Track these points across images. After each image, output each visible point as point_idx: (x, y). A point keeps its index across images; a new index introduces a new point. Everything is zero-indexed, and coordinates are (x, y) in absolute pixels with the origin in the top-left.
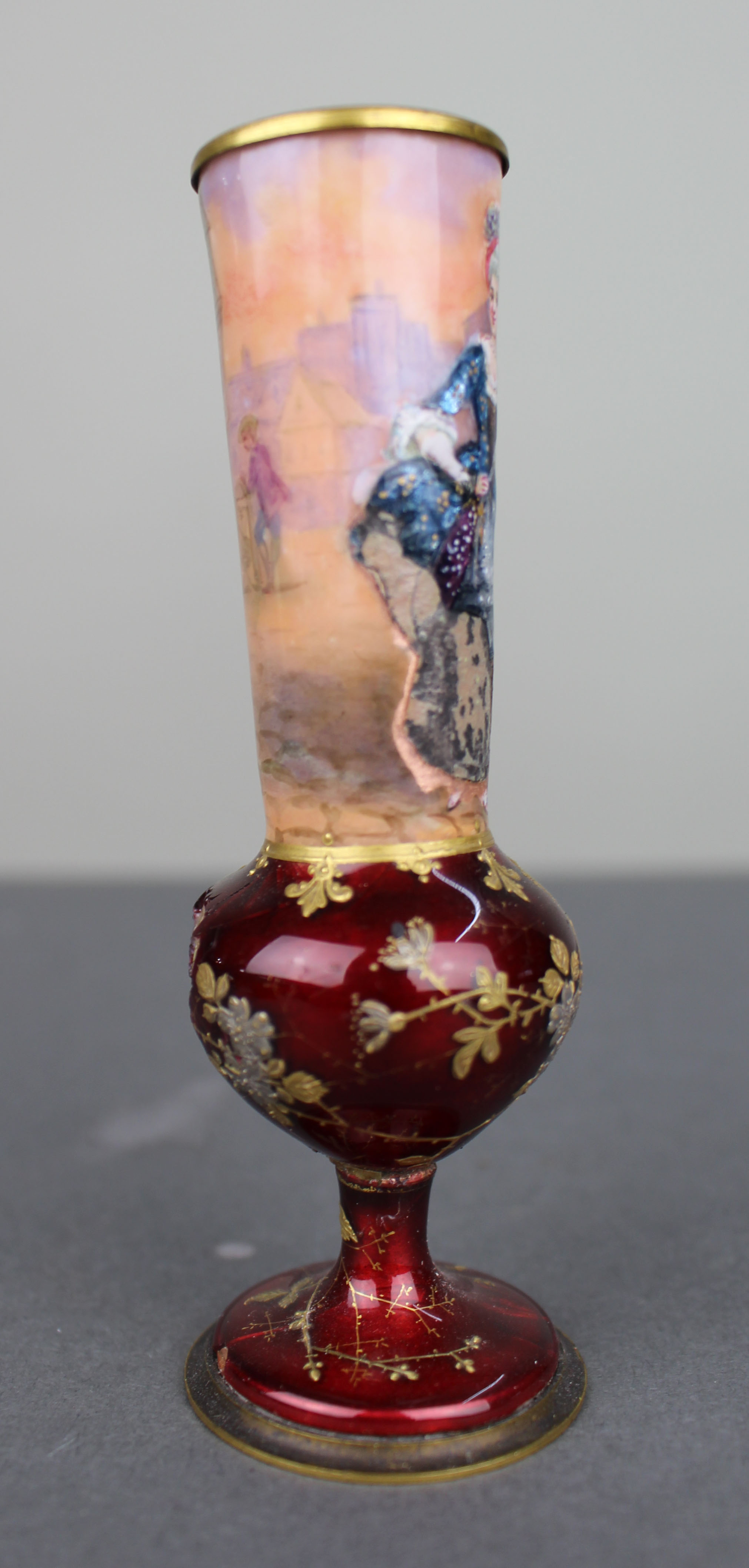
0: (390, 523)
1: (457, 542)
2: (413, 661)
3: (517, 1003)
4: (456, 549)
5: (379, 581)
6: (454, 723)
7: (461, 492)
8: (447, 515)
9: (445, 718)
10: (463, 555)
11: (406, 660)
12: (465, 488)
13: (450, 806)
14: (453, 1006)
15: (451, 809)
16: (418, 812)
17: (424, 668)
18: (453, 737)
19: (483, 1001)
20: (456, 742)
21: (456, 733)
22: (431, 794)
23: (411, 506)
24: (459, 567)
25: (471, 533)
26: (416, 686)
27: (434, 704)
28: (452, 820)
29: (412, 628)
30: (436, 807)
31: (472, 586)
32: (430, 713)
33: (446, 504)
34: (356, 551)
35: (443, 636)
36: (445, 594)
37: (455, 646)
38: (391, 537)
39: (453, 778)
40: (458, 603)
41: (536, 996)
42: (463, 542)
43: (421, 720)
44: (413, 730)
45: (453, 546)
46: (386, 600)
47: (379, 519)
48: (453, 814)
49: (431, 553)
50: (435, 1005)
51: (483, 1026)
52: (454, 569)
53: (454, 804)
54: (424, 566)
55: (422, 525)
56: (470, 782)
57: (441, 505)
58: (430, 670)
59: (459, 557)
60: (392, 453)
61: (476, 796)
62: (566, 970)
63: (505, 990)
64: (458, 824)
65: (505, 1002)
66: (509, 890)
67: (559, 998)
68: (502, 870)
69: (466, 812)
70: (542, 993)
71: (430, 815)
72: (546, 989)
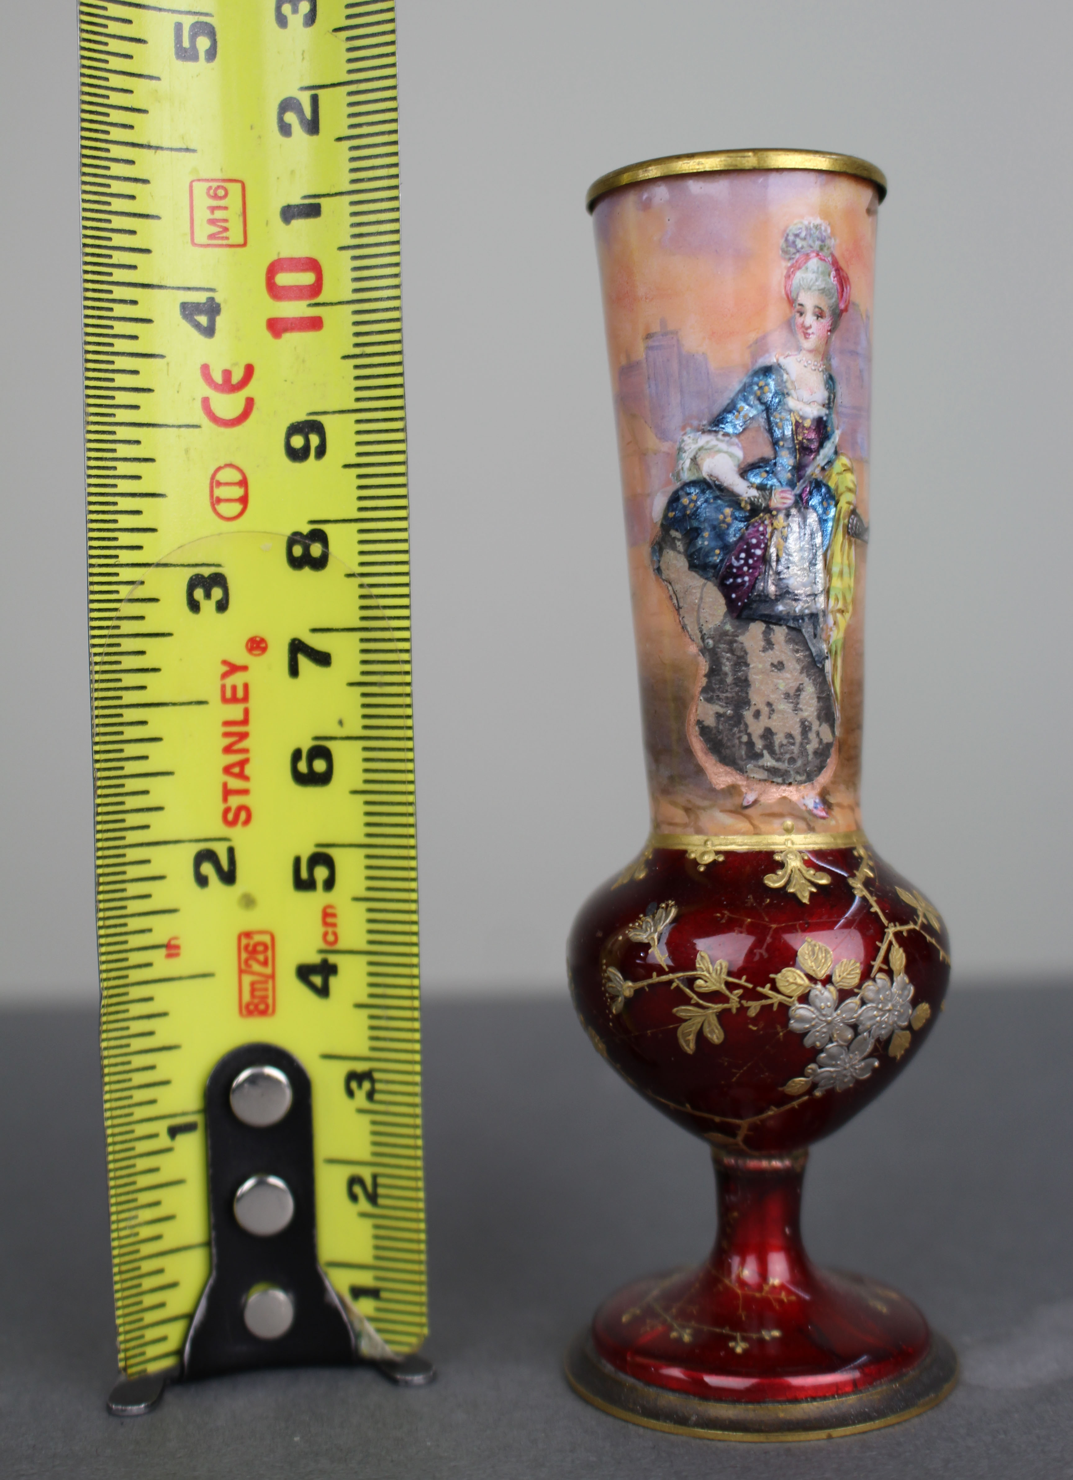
0: (679, 540)
1: (743, 555)
2: (704, 665)
3: (739, 992)
4: (742, 562)
5: (671, 592)
6: (746, 726)
7: (749, 507)
8: (731, 531)
10: (749, 567)
11: (697, 665)
12: (752, 503)
13: (745, 804)
14: (671, 982)
15: (747, 807)
16: (711, 807)
17: (714, 672)
18: (745, 739)
19: (700, 982)
20: (750, 744)
21: (749, 735)
22: (723, 790)
23: (695, 524)
24: (746, 579)
25: (763, 546)
26: (705, 690)
27: (722, 706)
28: (748, 818)
29: (699, 635)
30: (729, 803)
31: (767, 596)
32: (718, 715)
33: (729, 520)
34: (656, 567)
35: (731, 643)
36: (731, 604)
37: (746, 653)
38: (679, 552)
39: (748, 778)
40: (745, 613)
41: (766, 990)
42: (750, 555)
43: (710, 721)
44: (704, 731)
45: (738, 559)
46: (678, 609)
47: (670, 536)
48: (748, 812)
49: (715, 566)
50: (655, 979)
51: (697, 1005)
52: (739, 580)
53: (750, 803)
54: (707, 579)
55: (705, 540)
56: (775, 783)
57: (724, 522)
58: (719, 675)
59: (745, 569)
60: (678, 476)
61: (785, 798)
62: (821, 974)
63: (724, 976)
64: (756, 822)
65: (723, 988)
66: (791, 890)
67: (804, 998)
68: (804, 872)
69: (768, 811)
70: (775, 988)
71: (723, 811)
72: (781, 985)
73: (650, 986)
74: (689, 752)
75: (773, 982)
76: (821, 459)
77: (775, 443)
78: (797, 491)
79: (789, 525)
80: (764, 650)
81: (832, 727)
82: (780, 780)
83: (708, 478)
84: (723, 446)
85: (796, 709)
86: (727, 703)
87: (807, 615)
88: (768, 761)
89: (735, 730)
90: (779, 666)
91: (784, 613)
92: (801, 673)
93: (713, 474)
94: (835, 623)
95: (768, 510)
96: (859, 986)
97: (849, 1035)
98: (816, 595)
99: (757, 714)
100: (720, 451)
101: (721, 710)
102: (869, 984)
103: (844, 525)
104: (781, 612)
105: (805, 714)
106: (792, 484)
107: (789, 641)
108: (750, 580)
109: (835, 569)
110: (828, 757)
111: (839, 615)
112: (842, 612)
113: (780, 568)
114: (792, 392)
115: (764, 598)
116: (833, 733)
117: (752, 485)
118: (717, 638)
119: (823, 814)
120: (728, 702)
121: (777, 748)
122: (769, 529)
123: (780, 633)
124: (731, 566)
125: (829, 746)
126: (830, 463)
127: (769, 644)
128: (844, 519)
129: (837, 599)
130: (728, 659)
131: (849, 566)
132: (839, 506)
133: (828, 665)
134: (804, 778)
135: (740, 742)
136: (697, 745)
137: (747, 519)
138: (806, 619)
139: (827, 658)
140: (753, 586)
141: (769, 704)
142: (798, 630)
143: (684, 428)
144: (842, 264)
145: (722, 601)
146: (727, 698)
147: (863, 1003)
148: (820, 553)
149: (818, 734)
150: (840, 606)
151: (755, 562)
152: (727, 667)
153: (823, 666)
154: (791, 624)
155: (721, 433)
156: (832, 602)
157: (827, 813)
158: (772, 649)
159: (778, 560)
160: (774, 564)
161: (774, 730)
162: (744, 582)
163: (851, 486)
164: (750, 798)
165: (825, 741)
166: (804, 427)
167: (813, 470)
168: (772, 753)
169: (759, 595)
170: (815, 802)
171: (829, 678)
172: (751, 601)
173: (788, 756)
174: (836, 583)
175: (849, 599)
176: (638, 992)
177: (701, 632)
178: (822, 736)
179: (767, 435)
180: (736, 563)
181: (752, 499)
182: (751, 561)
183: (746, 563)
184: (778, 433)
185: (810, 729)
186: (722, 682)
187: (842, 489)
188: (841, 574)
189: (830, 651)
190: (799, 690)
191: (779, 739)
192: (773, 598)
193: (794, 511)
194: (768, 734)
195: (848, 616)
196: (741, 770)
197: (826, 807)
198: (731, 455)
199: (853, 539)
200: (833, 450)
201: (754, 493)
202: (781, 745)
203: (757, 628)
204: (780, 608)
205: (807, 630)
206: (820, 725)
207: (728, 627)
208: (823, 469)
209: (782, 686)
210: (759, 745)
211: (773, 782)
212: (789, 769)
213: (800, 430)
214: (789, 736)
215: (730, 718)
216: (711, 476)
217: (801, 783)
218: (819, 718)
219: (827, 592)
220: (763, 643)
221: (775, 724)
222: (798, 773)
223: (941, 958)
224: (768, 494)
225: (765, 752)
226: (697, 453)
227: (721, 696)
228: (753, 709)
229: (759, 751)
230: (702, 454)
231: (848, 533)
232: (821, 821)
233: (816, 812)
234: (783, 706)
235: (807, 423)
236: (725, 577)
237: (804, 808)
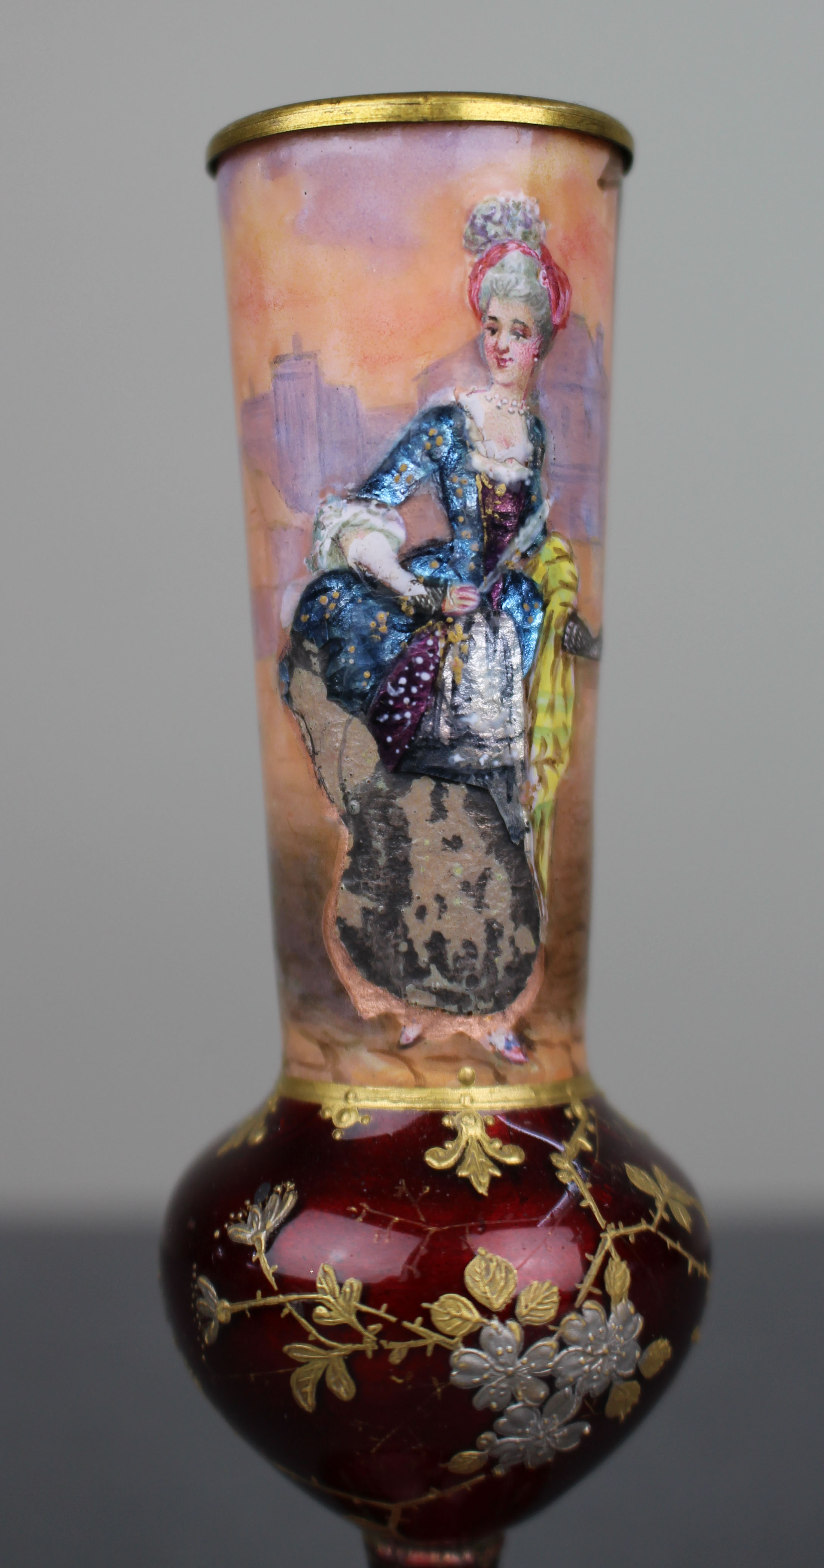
0: (315, 655)
1: (403, 681)
2: (346, 838)
3: (376, 1327)
4: (402, 690)
5: (304, 730)
6: (406, 928)
7: (412, 611)
8: (387, 644)
10: (413, 698)
11: (338, 837)
12: (417, 606)
13: (403, 1041)
14: (281, 1306)
15: (406, 1047)
16: (354, 1044)
17: (360, 848)
18: (403, 947)
19: (321, 1310)
20: (411, 955)
21: (410, 942)
22: (372, 1020)
23: (337, 633)
24: (408, 715)
25: (432, 668)
26: (348, 874)
27: (371, 899)
28: (408, 1063)
29: (341, 794)
30: (381, 1039)
31: (438, 740)
32: (366, 912)
33: (383, 629)
34: (284, 692)
35: (385, 807)
36: (385, 750)
37: (406, 822)
38: (315, 673)
39: (408, 1005)
40: (406, 765)
41: (416, 1326)
42: (413, 681)
43: (355, 920)
44: (348, 933)
45: (396, 686)
46: (313, 754)
47: (304, 649)
48: (409, 1053)
49: (363, 695)
50: (260, 1301)
51: (317, 1343)
52: (398, 717)
53: (411, 1040)
54: (353, 713)
55: (350, 657)
56: (447, 1013)
57: (376, 631)
58: (367, 853)
59: (406, 700)
60: (314, 562)
61: (461, 1034)
62: (498, 1303)
63: (355, 1303)
64: (419, 1069)
65: (353, 1321)
66: (462, 1173)
67: (473, 1339)
68: (485, 1144)
69: (436, 1053)
70: (428, 1324)
71: (372, 1050)
72: (438, 1319)
73: (253, 1310)
74: (326, 962)
75: (427, 1314)
76: (521, 542)
77: (452, 518)
78: (484, 588)
79: (471, 638)
80: (433, 819)
81: (535, 930)
82: (454, 1008)
83: (354, 567)
84: (377, 521)
85: (480, 905)
86: (378, 895)
87: (497, 768)
88: (437, 980)
89: (391, 934)
90: (455, 843)
91: (462, 765)
92: (488, 852)
93: (362, 562)
94: (541, 779)
95: (440, 616)
96: (557, 1321)
97: (542, 1392)
98: (511, 740)
99: (421, 912)
100: (372, 529)
101: (371, 905)
102: (572, 1317)
103: (557, 636)
104: (458, 764)
105: (494, 912)
106: (476, 579)
107: (470, 805)
108: (413, 717)
109: (542, 701)
110: (528, 973)
111: (547, 768)
112: (552, 762)
113: (458, 700)
114: (479, 445)
115: (434, 744)
116: (537, 938)
117: (417, 579)
118: (366, 799)
119: (520, 1057)
120: (380, 892)
121: (450, 962)
122: (442, 644)
123: (456, 795)
124: (386, 696)
125: (529, 958)
126: (536, 547)
127: (439, 812)
128: (557, 627)
129: (544, 745)
130: (380, 831)
131: (565, 696)
132: (549, 609)
133: (529, 840)
134: (490, 1005)
135: (397, 952)
136: (338, 955)
137: (409, 628)
138: (496, 775)
139: (528, 830)
140: (417, 726)
141: (440, 898)
142: (484, 790)
143: (323, 494)
144: (557, 257)
145: (373, 746)
146: (378, 887)
147: (562, 1345)
148: (518, 678)
149: (512, 941)
150: (550, 753)
151: (419, 690)
152: (378, 844)
153: (522, 842)
154: (473, 781)
155: (375, 502)
156: (536, 749)
157: (525, 1055)
158: (444, 817)
159: (455, 689)
160: (448, 694)
161: (446, 935)
162: (404, 720)
163: (569, 579)
164: (411, 1032)
165: (523, 951)
166: (495, 495)
167: (510, 559)
168: (443, 969)
169: (426, 740)
170: (507, 1040)
171: (531, 860)
172: (414, 748)
173: (466, 973)
174: (543, 721)
175: (564, 742)
176: (237, 1316)
177: (343, 789)
178: (518, 943)
179: (439, 506)
180: (393, 692)
181: (418, 599)
182: (414, 690)
183: (408, 693)
184: (457, 504)
185: (501, 933)
186: (372, 863)
187: (553, 584)
188: (551, 707)
189: (532, 820)
190: (485, 877)
191: (454, 948)
192: (446, 743)
193: (478, 618)
194: (437, 941)
195: (561, 768)
196: (398, 993)
197: (524, 1046)
198: (388, 535)
199: (571, 657)
200: (539, 529)
201: (420, 590)
202: (457, 958)
203: (423, 787)
204: (457, 758)
205: (498, 791)
206: (516, 929)
207: (381, 785)
208: (524, 556)
209: (458, 872)
210: (424, 956)
211: (444, 1011)
212: (467, 992)
213: (489, 500)
214: (469, 944)
215: (382, 916)
216: (359, 564)
217: (485, 1012)
218: (514, 917)
219: (529, 735)
220: (431, 809)
221: (448, 926)
222: (481, 998)
223: (690, 1270)
224: (441, 592)
225: (433, 968)
226: (340, 531)
227: (370, 885)
228: (415, 904)
229: (423, 966)
230: (348, 533)
231: (564, 648)
232: (517, 1068)
233: (508, 1054)
234: (459, 901)
235: (501, 490)
236: (378, 712)
237: (490, 1049)
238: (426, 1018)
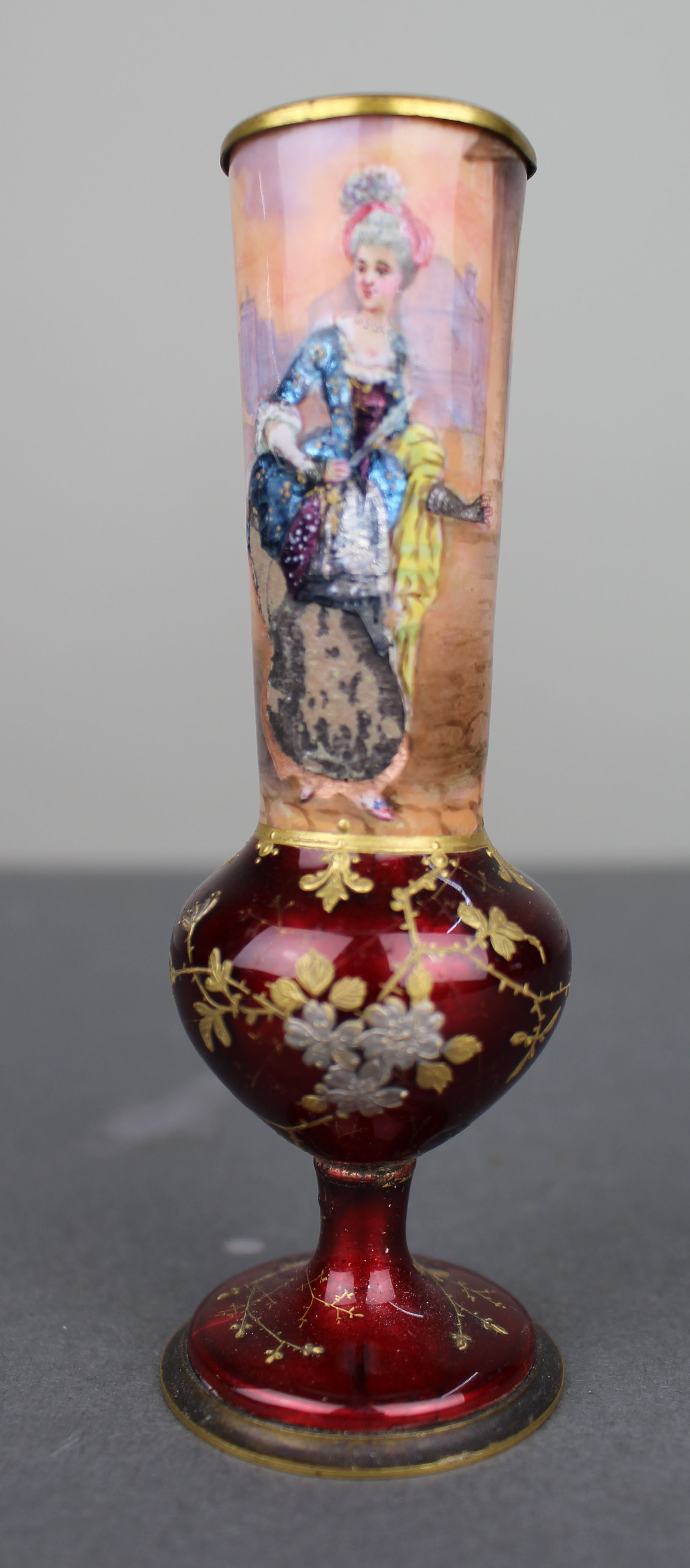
1: (299, 532)
4: (298, 539)
6: (302, 715)
7: (304, 481)
9: (293, 708)
10: (305, 544)
12: (308, 477)
13: (302, 798)
14: (191, 976)
15: (304, 801)
16: (277, 797)
18: (301, 728)
19: (209, 979)
20: (306, 734)
21: (305, 724)
22: (286, 781)
24: (302, 557)
25: (316, 522)
28: (305, 812)
30: (291, 795)
35: (291, 625)
37: (302, 636)
39: (304, 771)
40: (302, 594)
41: (261, 998)
42: (306, 532)
45: (295, 536)
48: (306, 806)
50: (184, 970)
51: (207, 1003)
52: (295, 559)
59: (301, 547)
61: (340, 795)
62: (316, 990)
63: (228, 979)
64: (312, 818)
65: (225, 990)
66: (320, 895)
67: (298, 1013)
68: (345, 876)
69: (323, 807)
70: (269, 998)
71: (286, 803)
72: (275, 995)
73: (182, 976)
74: (263, 738)
75: (268, 991)
76: (385, 427)
77: (331, 410)
78: (355, 462)
79: (344, 500)
80: (320, 634)
81: (401, 721)
82: (334, 775)
83: (272, 450)
84: (284, 416)
85: (353, 699)
86: (286, 689)
87: (365, 598)
88: (322, 753)
89: (293, 719)
90: (334, 652)
91: (339, 595)
92: (360, 659)
94: (405, 608)
95: (323, 483)
96: (362, 1008)
97: (355, 1060)
98: (376, 577)
99: (312, 703)
100: (281, 422)
101: (282, 696)
102: (376, 1007)
103: (421, 502)
104: (335, 594)
105: (363, 706)
106: (349, 455)
107: (346, 625)
108: (305, 560)
109: (406, 548)
110: (394, 753)
111: (412, 601)
112: (418, 596)
113: (335, 546)
114: (351, 357)
115: (320, 580)
116: (402, 728)
117: (308, 457)
118: (279, 619)
119: (387, 815)
120: (289, 689)
121: (331, 741)
122: (323, 504)
123: (335, 616)
124: (289, 544)
125: (396, 743)
126: (399, 433)
127: (324, 628)
128: (421, 493)
129: (409, 582)
130: (288, 643)
131: (431, 546)
132: (412, 479)
134: (362, 774)
135: (297, 732)
137: (302, 494)
138: (365, 603)
139: (392, 645)
140: (308, 565)
141: (323, 693)
142: (356, 615)
143: (259, 400)
145: (283, 581)
146: (286, 684)
147: (367, 1027)
148: (384, 530)
149: (379, 728)
150: (414, 588)
151: (310, 539)
152: (287, 651)
153: (387, 655)
154: (346, 605)
155: (283, 402)
156: (400, 585)
157: (392, 815)
158: (327, 633)
159: (334, 538)
160: (329, 542)
161: (329, 721)
162: (299, 561)
163: (434, 457)
164: (306, 791)
165: (389, 736)
166: (363, 394)
167: (376, 439)
168: (326, 744)
169: (314, 576)
170: (376, 802)
171: (395, 669)
172: (306, 582)
173: (343, 750)
174: (407, 564)
175: (430, 581)
176: (177, 979)
177: (268, 612)
178: (385, 730)
179: (323, 404)
180: (293, 541)
181: (307, 472)
182: (305, 539)
183: (302, 541)
184: (334, 400)
185: (369, 722)
186: (283, 667)
187: (414, 461)
188: (416, 554)
189: (396, 638)
190: (356, 680)
191: (334, 731)
192: (327, 578)
193: (351, 485)
194: (322, 725)
195: (427, 601)
196: (298, 761)
197: (391, 808)
198: (291, 426)
199: (437, 517)
200: (402, 417)
201: (310, 465)
202: (336, 738)
203: (313, 610)
204: (334, 589)
205: (367, 615)
206: (383, 719)
207: (287, 609)
208: (389, 438)
209: (337, 674)
210: (314, 736)
211: (328, 777)
212: (343, 764)
213: (358, 396)
214: (344, 729)
215: (289, 705)
216: (275, 448)
217: (358, 780)
218: (382, 711)
219: (394, 574)
220: (318, 627)
221: (330, 714)
222: (354, 768)
223: (502, 988)
224: (322, 467)
225: (320, 744)
226: (265, 425)
227: (282, 682)
228: (308, 697)
229: (313, 742)
230: (270, 425)
231: (429, 510)
232: (384, 823)
233: (376, 812)
234: (337, 696)
235: (368, 389)
236: (284, 557)
237: (360, 807)
238: (314, 781)
